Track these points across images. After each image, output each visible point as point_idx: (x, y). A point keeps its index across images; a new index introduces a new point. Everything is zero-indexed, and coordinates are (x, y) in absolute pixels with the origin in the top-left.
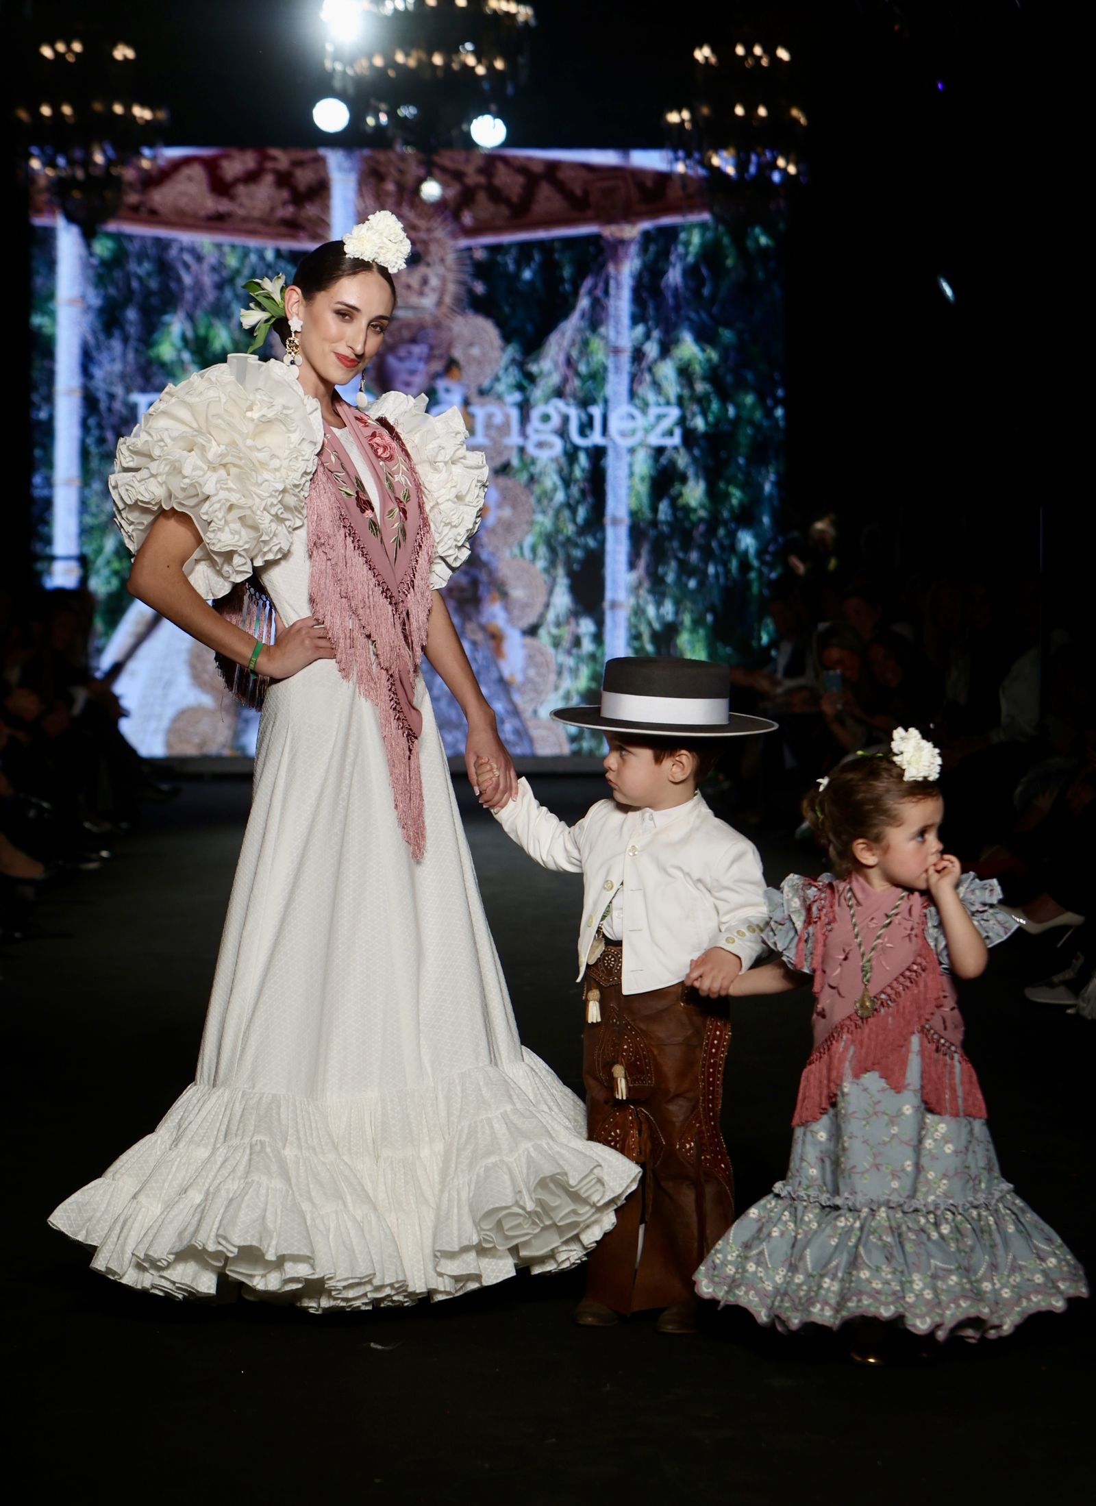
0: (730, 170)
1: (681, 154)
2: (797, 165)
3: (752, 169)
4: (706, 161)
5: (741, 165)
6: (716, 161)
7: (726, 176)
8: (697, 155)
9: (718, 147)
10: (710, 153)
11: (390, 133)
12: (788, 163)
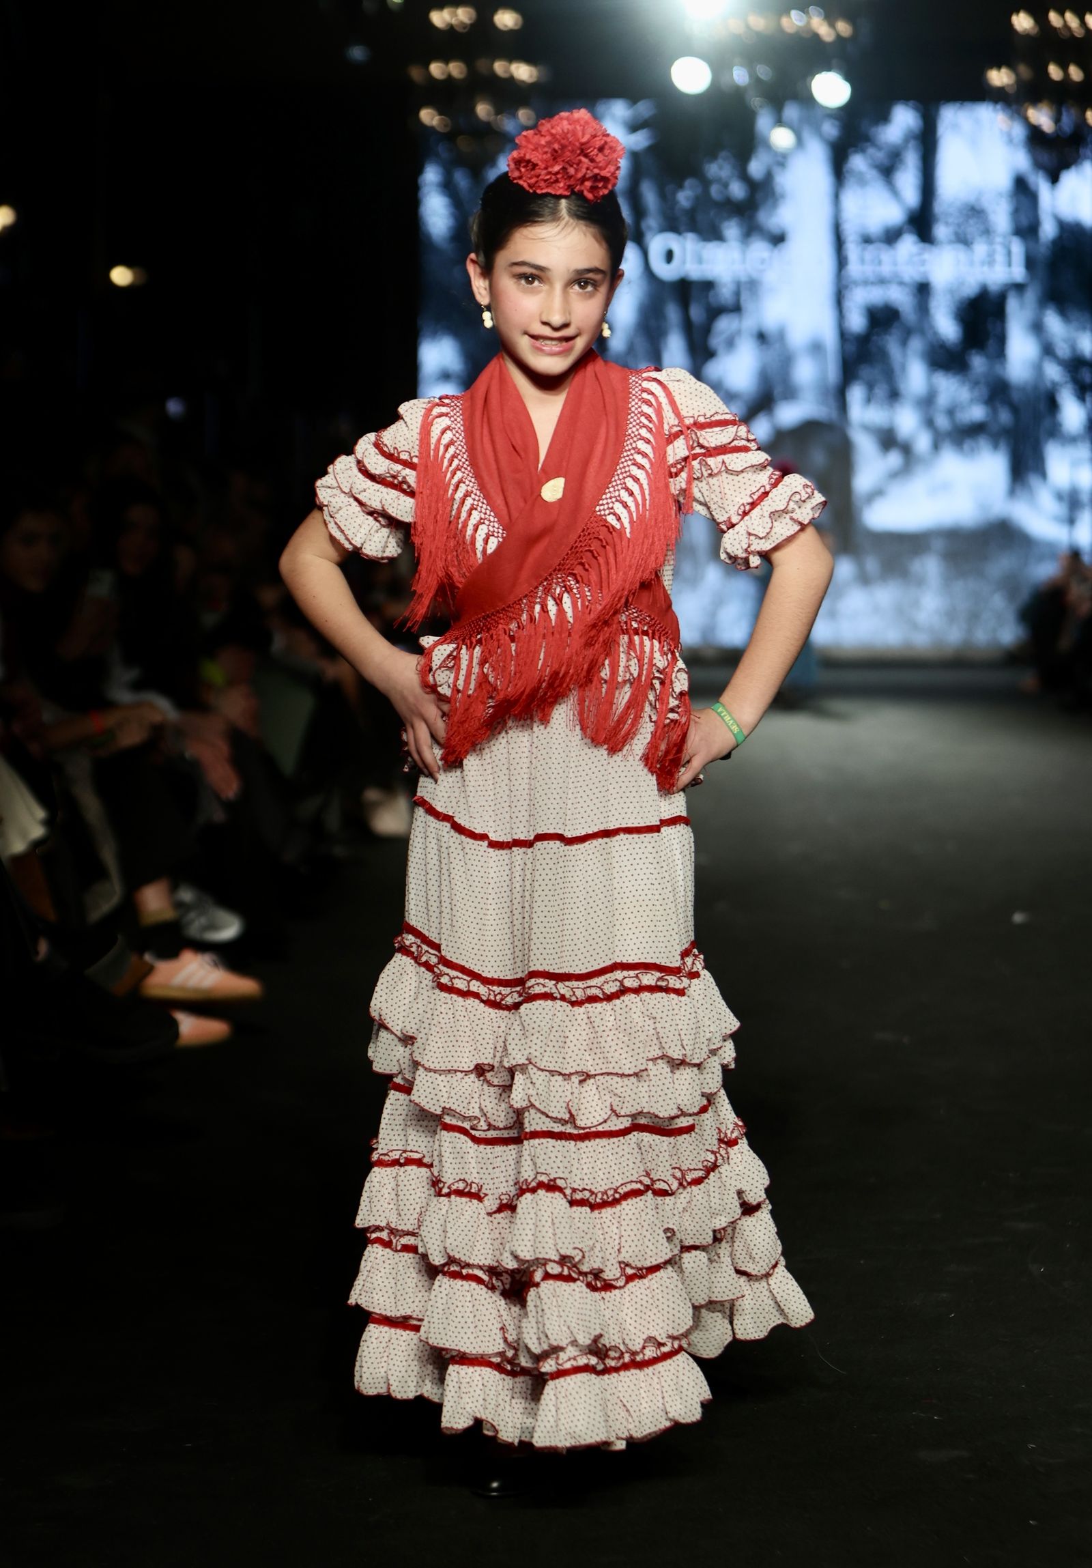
0: (1046, 125)
3: (1066, 125)
4: (1023, 116)
5: (1056, 121)
6: (1032, 117)
7: (1042, 131)
9: (1034, 104)
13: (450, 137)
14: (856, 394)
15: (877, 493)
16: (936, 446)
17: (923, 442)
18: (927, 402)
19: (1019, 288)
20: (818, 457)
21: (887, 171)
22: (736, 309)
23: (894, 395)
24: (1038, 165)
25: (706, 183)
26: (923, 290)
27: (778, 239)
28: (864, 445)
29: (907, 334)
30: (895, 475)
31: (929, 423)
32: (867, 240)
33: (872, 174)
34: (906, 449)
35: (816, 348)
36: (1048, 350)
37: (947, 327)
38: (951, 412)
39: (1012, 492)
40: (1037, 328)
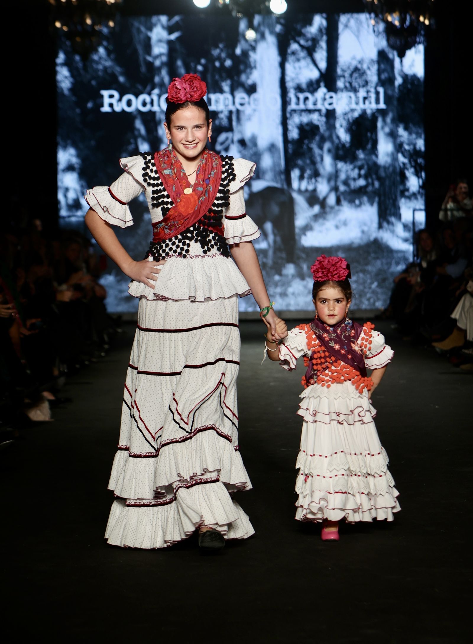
0: (397, 23)
1: (373, 15)
2: (429, 20)
3: (408, 23)
4: (385, 19)
5: (402, 20)
6: (390, 19)
7: (394, 26)
8: (380, 16)
9: (391, 12)
10: (387, 14)
11: (230, 7)
12: (425, 19)
13: (69, 35)
14: (295, 174)
15: (307, 228)
16: (338, 202)
17: (332, 200)
18: (334, 177)
19: (383, 113)
20: (275, 209)
21: (310, 51)
22: (230, 129)
23: (316, 174)
24: (392, 46)
25: (211, 60)
26: (330, 115)
27: (251, 90)
28: (300, 201)
29: (323, 140)
30: (316, 217)
31: (336, 189)
32: (299, 89)
33: (302, 54)
34: (323, 203)
35: (272, 148)
36: (399, 148)
37: (344, 136)
38: (346, 183)
39: (380, 226)
40: (393, 135)
